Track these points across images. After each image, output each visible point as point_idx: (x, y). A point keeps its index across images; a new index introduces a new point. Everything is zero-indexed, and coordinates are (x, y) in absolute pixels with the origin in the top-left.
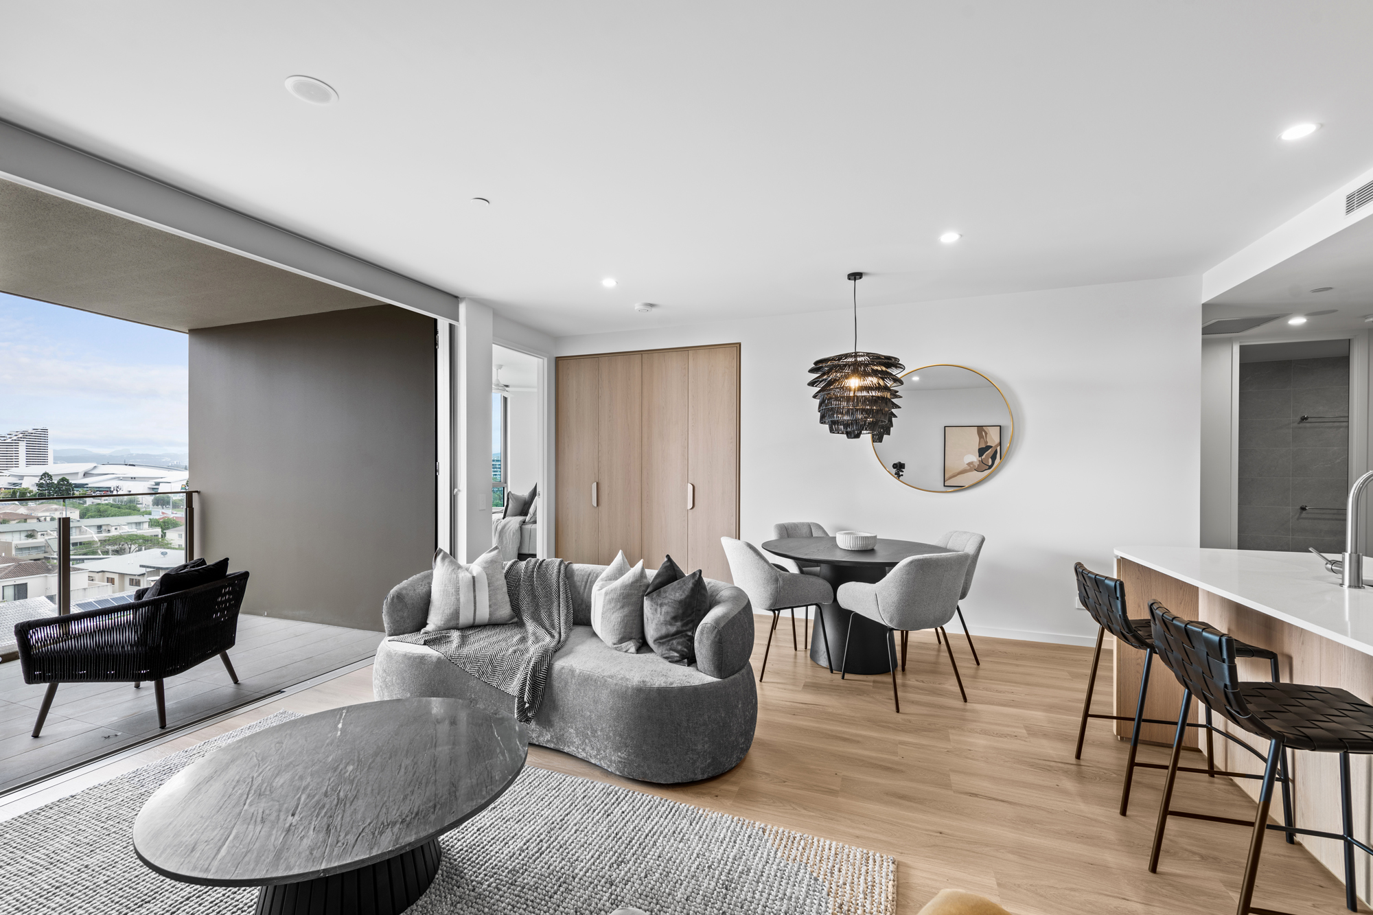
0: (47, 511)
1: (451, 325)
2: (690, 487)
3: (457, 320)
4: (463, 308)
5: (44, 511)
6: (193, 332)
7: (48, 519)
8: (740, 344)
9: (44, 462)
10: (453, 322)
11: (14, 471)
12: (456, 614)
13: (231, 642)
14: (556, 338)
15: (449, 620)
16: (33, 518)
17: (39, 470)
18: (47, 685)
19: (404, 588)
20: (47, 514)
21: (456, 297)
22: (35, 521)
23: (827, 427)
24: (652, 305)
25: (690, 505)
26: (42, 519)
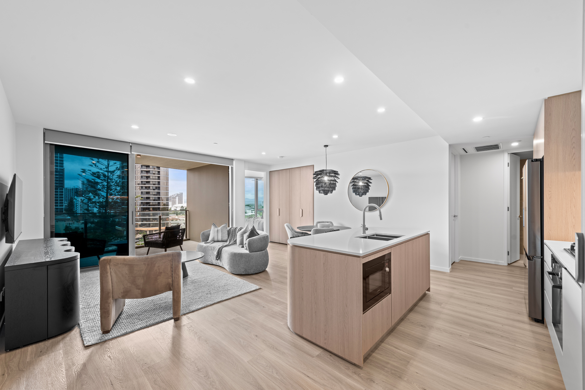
0: (182, 217)
1: (232, 167)
2: (301, 210)
3: (233, 165)
4: (234, 162)
5: (181, 217)
6: (187, 170)
7: (182, 220)
8: (314, 165)
9: (182, 203)
10: (232, 166)
11: (175, 205)
12: (214, 238)
13: (182, 244)
14: (269, 166)
15: (212, 239)
16: (179, 219)
17: (181, 205)
18: (148, 248)
19: (205, 232)
20: (182, 218)
21: (233, 159)
22: (179, 220)
23: (318, 191)
24: (282, 157)
25: (301, 216)
26: (181, 220)
